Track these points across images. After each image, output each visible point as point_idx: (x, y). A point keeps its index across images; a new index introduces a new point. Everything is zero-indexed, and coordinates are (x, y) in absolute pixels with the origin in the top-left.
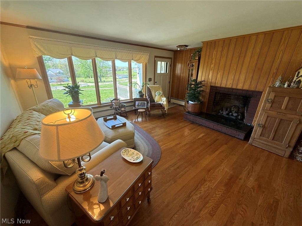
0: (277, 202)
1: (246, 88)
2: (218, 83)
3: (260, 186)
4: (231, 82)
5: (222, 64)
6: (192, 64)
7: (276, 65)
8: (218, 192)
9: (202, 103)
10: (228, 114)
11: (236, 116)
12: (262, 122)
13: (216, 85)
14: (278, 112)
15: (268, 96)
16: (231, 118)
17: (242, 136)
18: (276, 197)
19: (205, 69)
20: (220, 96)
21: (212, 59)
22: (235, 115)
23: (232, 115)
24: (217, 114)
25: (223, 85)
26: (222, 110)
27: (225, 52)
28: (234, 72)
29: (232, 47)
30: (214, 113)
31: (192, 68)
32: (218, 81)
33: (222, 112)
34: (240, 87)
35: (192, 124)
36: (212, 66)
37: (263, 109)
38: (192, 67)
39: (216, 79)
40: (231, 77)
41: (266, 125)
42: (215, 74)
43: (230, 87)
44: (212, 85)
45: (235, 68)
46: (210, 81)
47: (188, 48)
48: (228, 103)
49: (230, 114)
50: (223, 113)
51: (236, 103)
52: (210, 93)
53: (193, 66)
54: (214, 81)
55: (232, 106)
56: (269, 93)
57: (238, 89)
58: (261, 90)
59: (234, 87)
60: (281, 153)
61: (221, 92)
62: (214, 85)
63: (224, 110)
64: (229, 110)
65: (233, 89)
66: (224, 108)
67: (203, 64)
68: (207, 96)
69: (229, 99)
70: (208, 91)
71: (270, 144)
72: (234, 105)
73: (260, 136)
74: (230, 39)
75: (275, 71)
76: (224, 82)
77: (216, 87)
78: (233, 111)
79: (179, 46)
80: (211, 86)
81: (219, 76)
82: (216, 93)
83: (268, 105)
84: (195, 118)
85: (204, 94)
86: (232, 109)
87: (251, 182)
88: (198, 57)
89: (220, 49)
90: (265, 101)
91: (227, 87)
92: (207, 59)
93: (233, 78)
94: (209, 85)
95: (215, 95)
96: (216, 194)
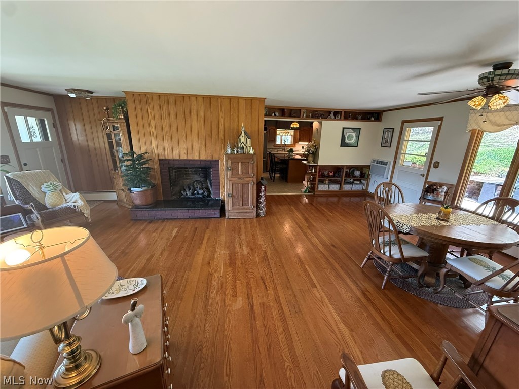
0: (265, 253)
1: (203, 157)
2: (168, 154)
3: (252, 249)
4: (185, 151)
5: (166, 127)
6: (113, 126)
7: (222, 132)
8: (228, 275)
9: (153, 186)
10: (193, 194)
11: (202, 194)
12: (230, 192)
13: (167, 158)
14: (238, 178)
15: (227, 164)
16: (198, 197)
17: (217, 213)
18: (264, 250)
19: (142, 135)
20: (175, 172)
21: (149, 121)
22: (201, 192)
23: (198, 193)
24: (180, 197)
25: (176, 157)
26: (184, 190)
27: (165, 112)
28: (184, 139)
29: (172, 107)
30: (174, 197)
31: (115, 132)
32: (168, 151)
33: (185, 194)
34: (196, 157)
35: (150, 223)
36: (152, 130)
37: (227, 178)
38: (114, 130)
39: (164, 149)
40: (183, 146)
41: (234, 194)
42: (160, 142)
43: (185, 158)
44: (160, 158)
45: (184, 133)
46: (156, 152)
47: (93, 95)
48: (187, 179)
49: (196, 192)
50: (186, 194)
51: (196, 177)
52: (160, 170)
53: (114, 128)
54: (161, 151)
55: (194, 182)
56: (226, 161)
57: (195, 160)
58: (218, 159)
59: (190, 158)
60: (251, 215)
61: (175, 166)
62: (163, 158)
63: (187, 190)
64: (191, 188)
65: (190, 160)
66: (185, 188)
67: (136, 127)
68: (158, 175)
69: (186, 174)
70: (157, 166)
71: (242, 211)
72: (196, 181)
73: (233, 206)
74: (168, 96)
75: (223, 138)
76: (176, 152)
77: (168, 160)
78: (197, 188)
79: (74, 90)
80: (160, 160)
81: (166, 145)
82: (169, 168)
83: (229, 173)
84: (153, 212)
85: (152, 173)
86: (195, 186)
87: (245, 250)
88: (122, 115)
89: (157, 108)
90: (226, 169)
91: (182, 158)
92: (140, 119)
93: (185, 146)
94: (157, 159)
95: (169, 172)
96: (228, 278)
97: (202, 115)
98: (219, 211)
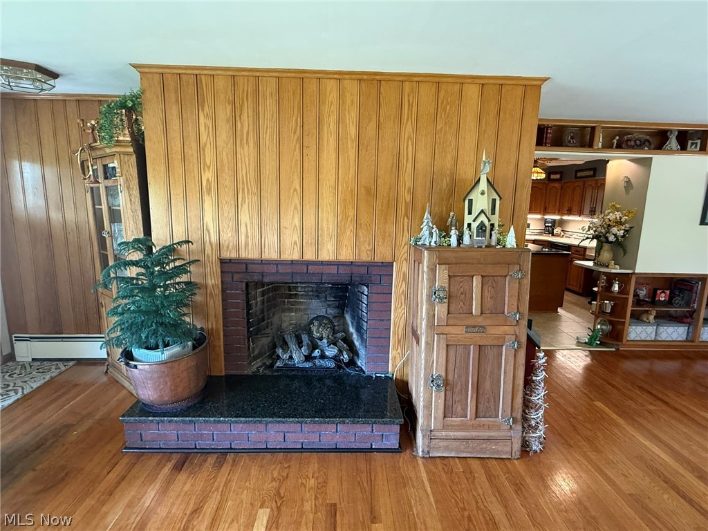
1: (346, 255)
2: (247, 244)
4: (296, 238)
5: (246, 168)
6: (105, 166)
7: (406, 180)
9: (200, 341)
10: (308, 358)
11: (336, 358)
12: (438, 370)
13: (243, 255)
14: (467, 327)
15: (432, 280)
16: (321, 367)
19: (177, 191)
20: (263, 294)
21: (201, 149)
22: (331, 352)
23: (323, 356)
24: (272, 366)
25: (271, 254)
26: (285, 345)
27: (246, 122)
28: (297, 201)
29: (268, 106)
30: (255, 366)
31: (109, 183)
32: (247, 237)
33: (286, 356)
34: (327, 254)
36: (208, 175)
37: (431, 326)
38: (106, 178)
39: (238, 231)
40: (292, 220)
41: (450, 377)
42: (228, 211)
43: (296, 256)
44: (226, 255)
45: (297, 185)
46: (214, 239)
48: (290, 310)
49: (317, 353)
50: (291, 357)
51: (318, 307)
52: (223, 291)
53: (108, 173)
54: (227, 236)
55: (311, 322)
56: (432, 270)
57: (322, 263)
58: (389, 260)
59: (310, 256)
60: (503, 450)
61: (266, 280)
62: (233, 255)
63: (293, 347)
64: (305, 338)
65: (308, 263)
66: (288, 338)
67: (163, 168)
68: (216, 306)
69: (290, 296)
70: (213, 280)
71: (474, 434)
72: (317, 318)
73: (445, 417)
74: (257, 75)
75: (408, 198)
76: (271, 237)
77: (247, 263)
78: (321, 339)
80: (223, 262)
81: (244, 218)
82: (247, 284)
83: (441, 310)
84: (191, 427)
85: (198, 298)
86: (316, 335)
88: (127, 132)
89: (224, 112)
90: (429, 297)
91: (287, 256)
92: (176, 145)
93: (297, 222)
94: (215, 258)
95: (247, 294)
97: (352, 131)
98: (397, 428)
